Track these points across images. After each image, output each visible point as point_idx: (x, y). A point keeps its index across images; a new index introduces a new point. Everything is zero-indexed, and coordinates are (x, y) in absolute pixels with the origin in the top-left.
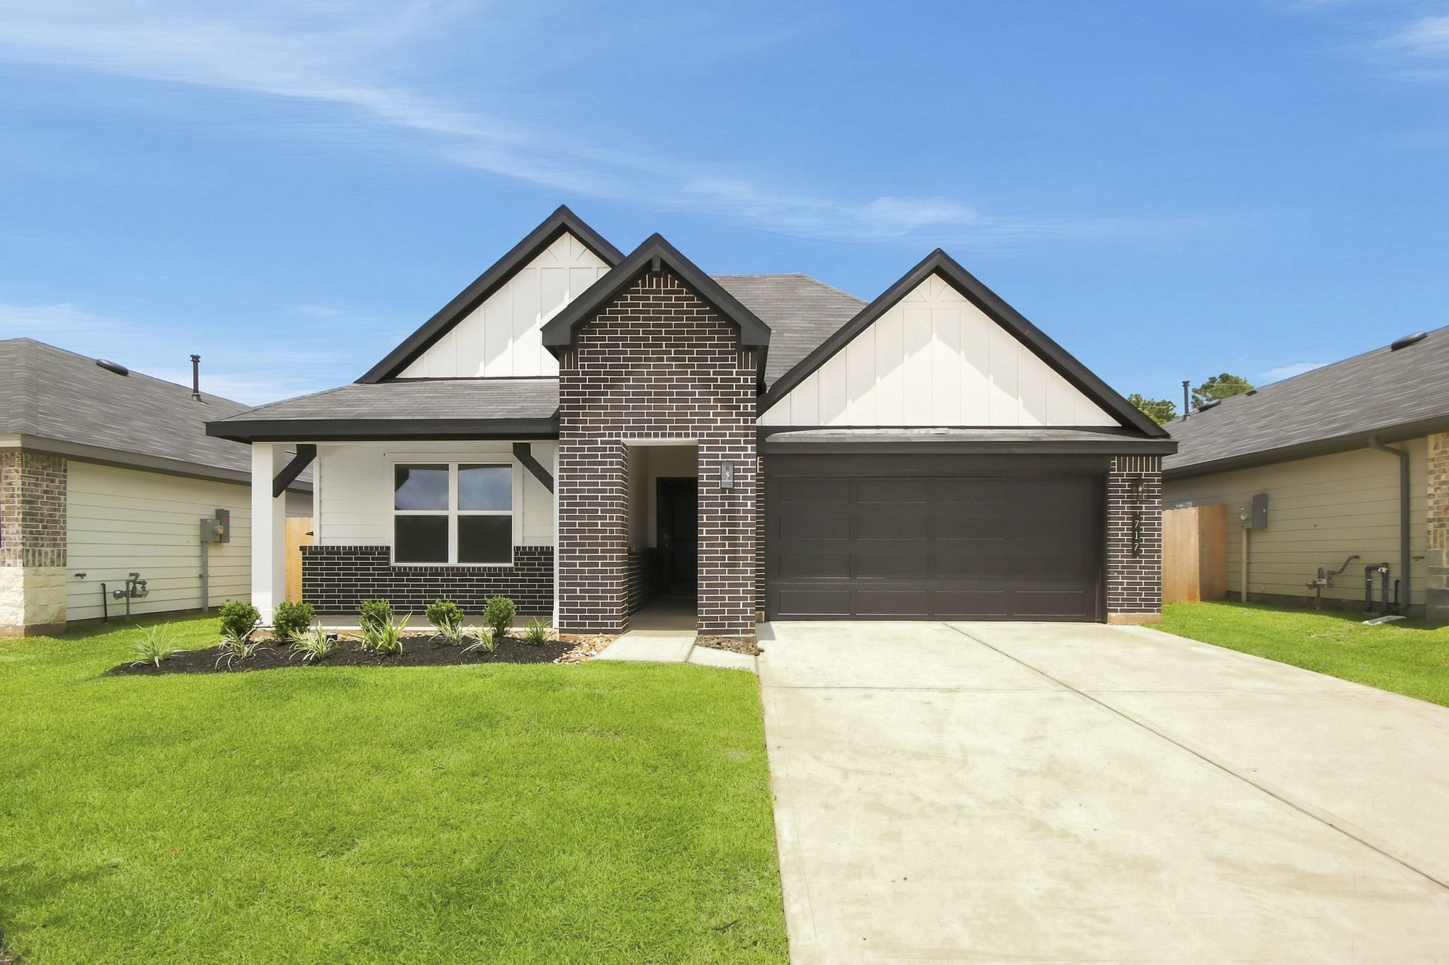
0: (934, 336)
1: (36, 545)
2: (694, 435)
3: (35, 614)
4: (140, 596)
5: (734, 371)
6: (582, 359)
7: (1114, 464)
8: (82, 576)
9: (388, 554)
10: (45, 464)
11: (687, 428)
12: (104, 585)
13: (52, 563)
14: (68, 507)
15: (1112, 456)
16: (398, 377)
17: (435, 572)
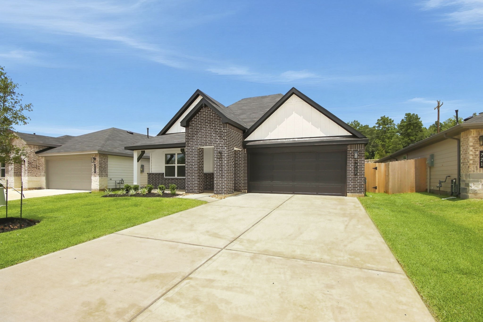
0: (294, 112)
1: (102, 173)
2: (213, 145)
3: (101, 187)
4: (123, 184)
5: (222, 129)
6: (190, 129)
7: (348, 147)
8: (111, 179)
9: (164, 175)
10: (103, 156)
11: (212, 144)
12: (116, 181)
13: (105, 176)
14: (108, 165)
15: (348, 145)
16: (166, 133)
17: (172, 179)
